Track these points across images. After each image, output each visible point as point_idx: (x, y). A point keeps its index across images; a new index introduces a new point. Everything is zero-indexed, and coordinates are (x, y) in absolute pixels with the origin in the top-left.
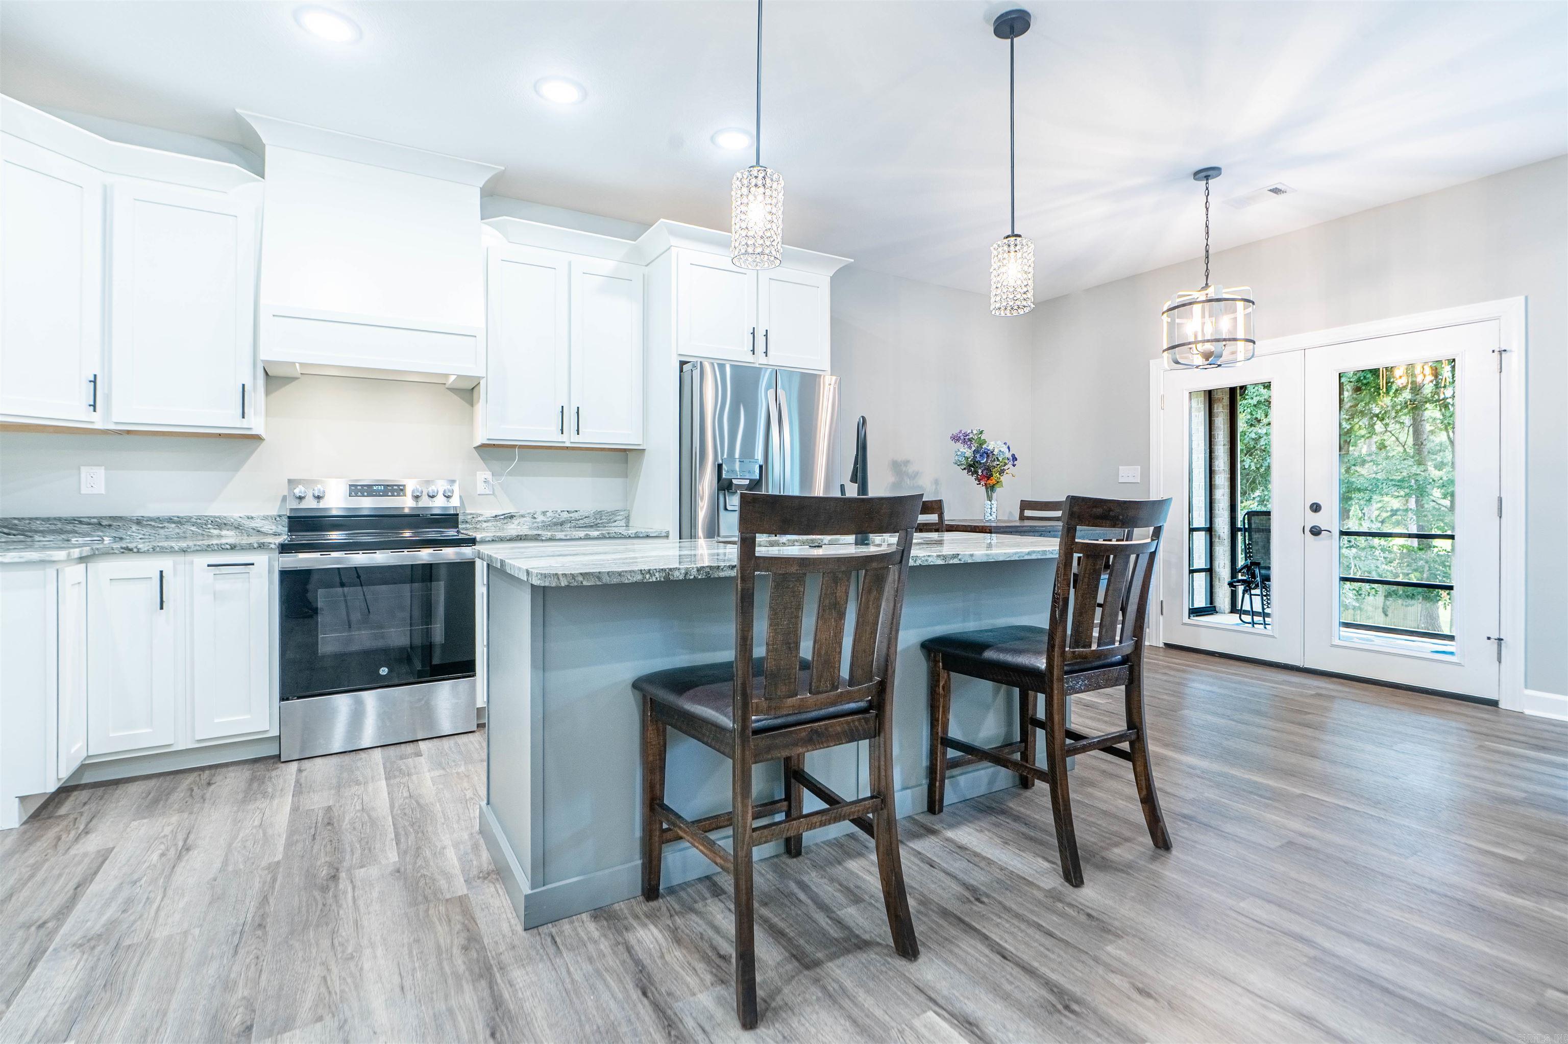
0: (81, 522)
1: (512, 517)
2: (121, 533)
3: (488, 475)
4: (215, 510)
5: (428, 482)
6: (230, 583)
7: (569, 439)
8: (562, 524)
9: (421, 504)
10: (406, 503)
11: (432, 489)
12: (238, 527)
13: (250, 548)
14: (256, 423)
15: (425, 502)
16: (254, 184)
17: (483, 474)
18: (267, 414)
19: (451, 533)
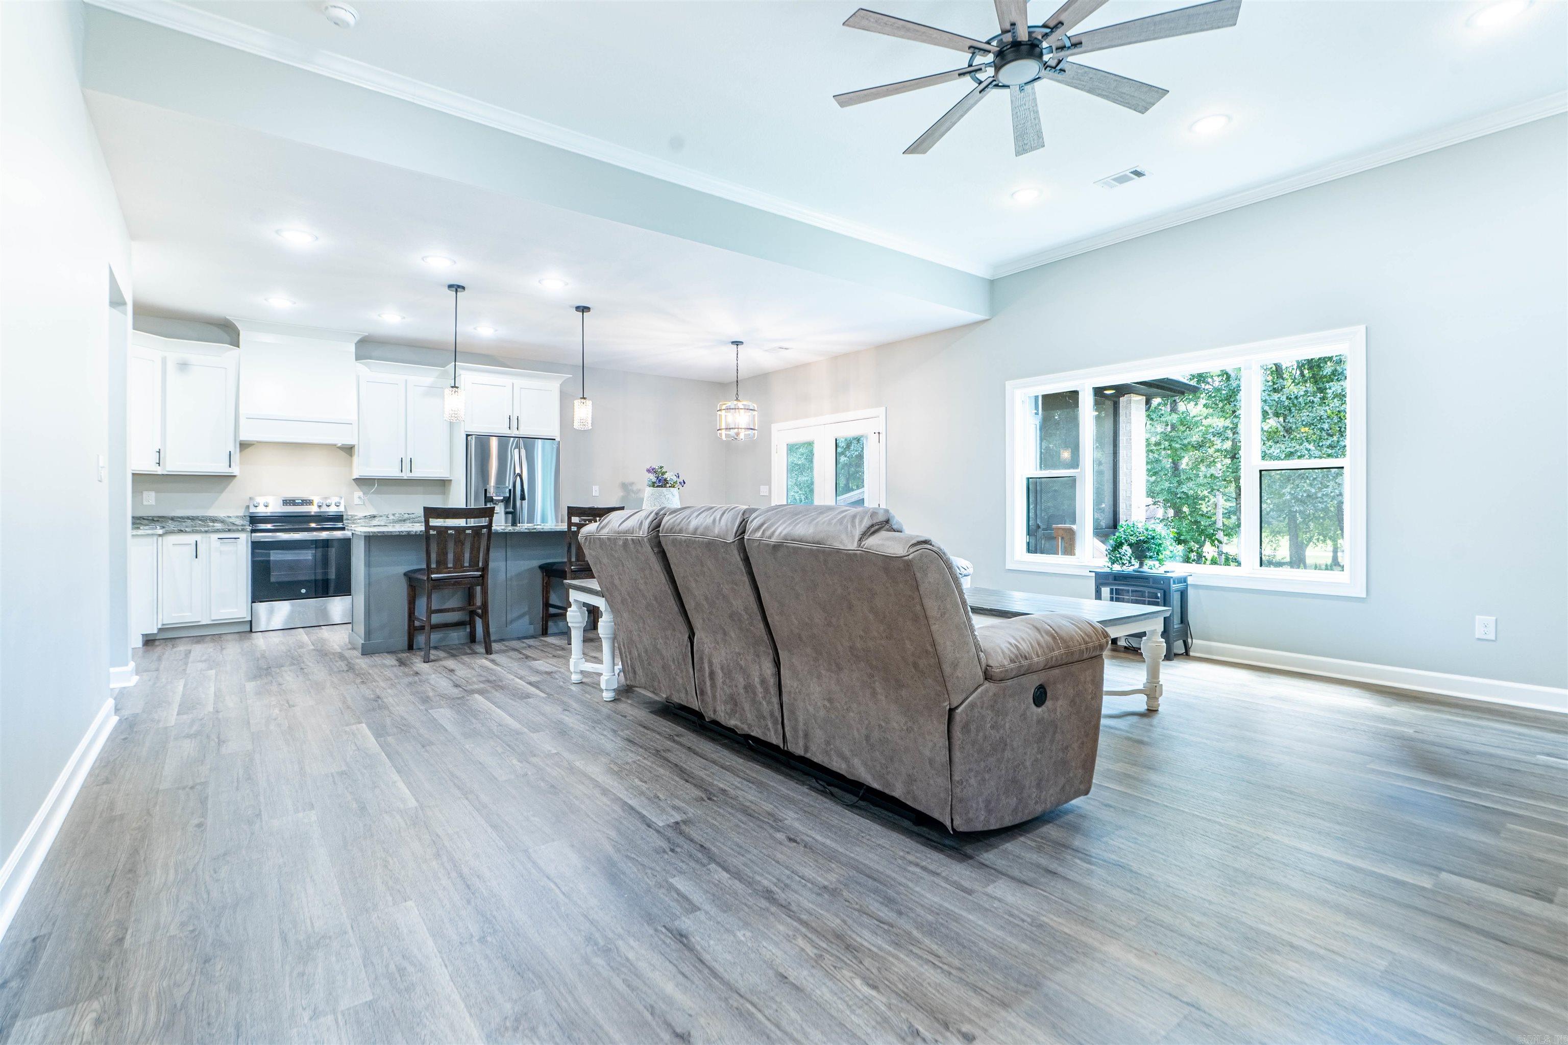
0: (144, 519)
1: (375, 517)
2: (163, 524)
3: (361, 494)
4: (211, 513)
5: (326, 498)
6: (228, 548)
7: (406, 475)
8: (404, 520)
9: (322, 510)
10: (313, 509)
11: (328, 502)
12: (222, 522)
13: (238, 531)
14: (235, 470)
15: (324, 509)
16: (235, 351)
17: (358, 494)
18: (241, 463)
19: (340, 525)
